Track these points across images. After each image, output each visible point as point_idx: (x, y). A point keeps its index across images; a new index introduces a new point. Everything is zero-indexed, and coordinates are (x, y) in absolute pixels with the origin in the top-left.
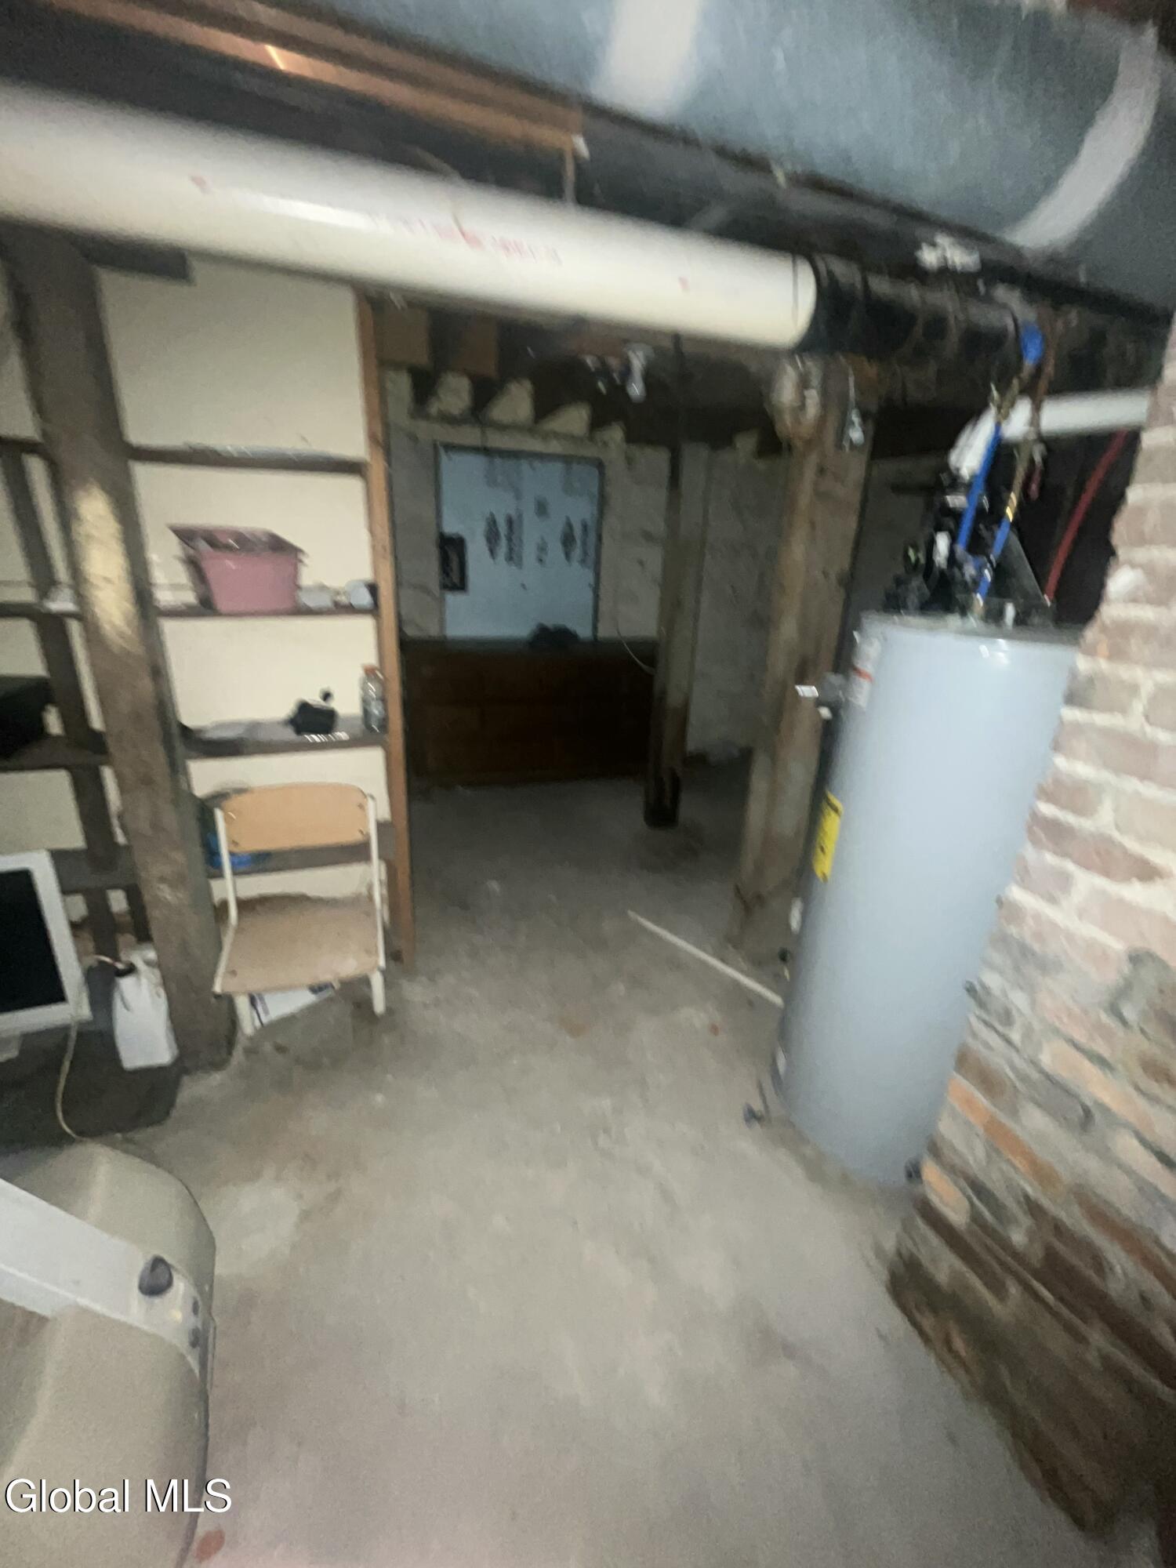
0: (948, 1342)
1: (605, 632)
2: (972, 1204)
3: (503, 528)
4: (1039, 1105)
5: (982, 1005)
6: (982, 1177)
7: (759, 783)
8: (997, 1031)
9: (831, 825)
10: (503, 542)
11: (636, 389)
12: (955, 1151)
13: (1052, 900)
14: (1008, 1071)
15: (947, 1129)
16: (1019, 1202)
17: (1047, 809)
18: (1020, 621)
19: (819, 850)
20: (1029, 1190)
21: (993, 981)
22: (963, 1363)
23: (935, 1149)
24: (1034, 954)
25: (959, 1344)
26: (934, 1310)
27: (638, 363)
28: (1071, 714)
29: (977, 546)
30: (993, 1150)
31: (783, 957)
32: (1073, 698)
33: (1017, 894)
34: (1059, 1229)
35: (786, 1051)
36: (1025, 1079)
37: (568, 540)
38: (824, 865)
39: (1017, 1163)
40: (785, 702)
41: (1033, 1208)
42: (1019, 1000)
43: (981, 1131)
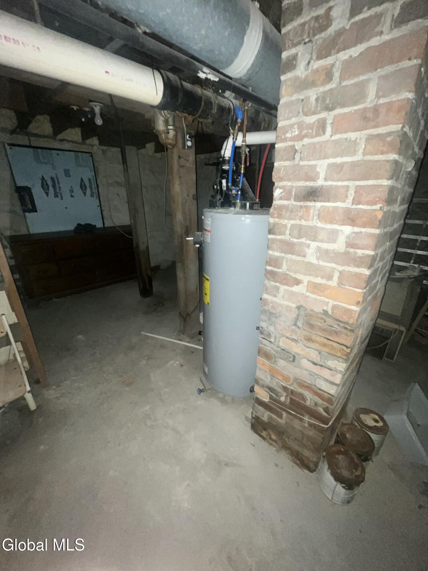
0: (271, 438)
1: (108, 224)
2: (270, 394)
3: (50, 183)
4: (282, 359)
5: (262, 333)
6: (271, 385)
7: (180, 274)
8: (267, 340)
9: (207, 285)
10: (51, 188)
11: (99, 122)
12: (262, 380)
13: (275, 296)
14: (272, 351)
15: (260, 374)
16: (281, 389)
17: (269, 268)
18: (251, 207)
19: (204, 295)
20: (284, 385)
21: (263, 325)
22: (275, 442)
23: (257, 381)
24: (273, 314)
25: (274, 437)
26: (265, 429)
27: (97, 110)
28: (270, 236)
29: (235, 183)
30: (273, 376)
31: (200, 333)
32: (270, 232)
33: (265, 296)
34: (292, 392)
35: (207, 366)
36: (277, 352)
37: (83, 187)
38: (207, 299)
39: (280, 378)
40: (183, 244)
41: (285, 389)
42: (272, 328)
43: (268, 371)
